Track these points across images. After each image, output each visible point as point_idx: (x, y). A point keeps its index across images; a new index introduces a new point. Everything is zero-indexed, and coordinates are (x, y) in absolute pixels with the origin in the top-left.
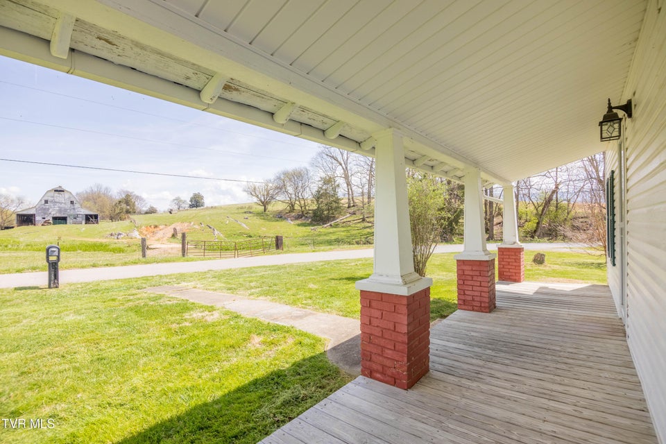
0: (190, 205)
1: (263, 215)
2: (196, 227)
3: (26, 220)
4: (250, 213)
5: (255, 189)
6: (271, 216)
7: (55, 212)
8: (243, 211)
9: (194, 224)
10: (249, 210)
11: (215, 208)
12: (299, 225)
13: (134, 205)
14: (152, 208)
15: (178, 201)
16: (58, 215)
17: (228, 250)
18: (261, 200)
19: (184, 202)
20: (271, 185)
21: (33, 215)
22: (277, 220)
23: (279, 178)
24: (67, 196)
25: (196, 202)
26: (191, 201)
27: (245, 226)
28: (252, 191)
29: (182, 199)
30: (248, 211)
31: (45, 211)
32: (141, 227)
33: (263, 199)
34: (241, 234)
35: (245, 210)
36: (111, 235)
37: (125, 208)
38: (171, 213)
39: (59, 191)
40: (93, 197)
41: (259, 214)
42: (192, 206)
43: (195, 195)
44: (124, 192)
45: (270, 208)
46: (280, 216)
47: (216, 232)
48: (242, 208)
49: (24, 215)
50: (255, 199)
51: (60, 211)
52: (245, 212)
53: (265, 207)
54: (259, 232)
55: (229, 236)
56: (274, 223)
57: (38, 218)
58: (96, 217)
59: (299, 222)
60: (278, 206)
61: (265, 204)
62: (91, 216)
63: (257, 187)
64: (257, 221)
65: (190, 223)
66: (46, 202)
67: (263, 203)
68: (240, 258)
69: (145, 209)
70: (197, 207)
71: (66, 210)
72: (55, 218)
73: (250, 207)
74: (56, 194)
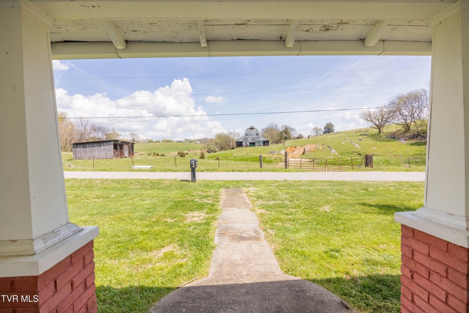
0: (324, 132)
1: (377, 137)
2: (320, 147)
3: (239, 144)
4: (365, 135)
5: (370, 115)
6: (384, 137)
7: (250, 140)
8: (360, 133)
9: (319, 145)
10: (366, 133)
11: (340, 132)
12: (412, 144)
13: (290, 134)
14: (300, 135)
15: (316, 130)
16: (251, 142)
17: (335, 164)
18: (376, 124)
19: (320, 130)
20: (386, 110)
21: (242, 142)
22: (390, 141)
23: (393, 103)
24: (255, 131)
25: (329, 129)
26: (325, 129)
27: (358, 146)
28: (368, 117)
29: (319, 128)
30: (364, 134)
31: (246, 139)
32: (287, 147)
33: (377, 123)
34: (353, 152)
35: (362, 133)
36: (271, 152)
37: (284, 135)
38: (309, 138)
39: (252, 128)
40: (269, 130)
41: (373, 136)
42: (325, 133)
43: (328, 124)
44: (284, 126)
45: (385, 130)
46: (393, 137)
47: (333, 151)
48: (360, 131)
49: (238, 142)
50: (370, 124)
51: (252, 139)
52: (361, 135)
53: (380, 129)
54: (369, 151)
55: (342, 154)
56: (385, 143)
57: (244, 143)
58: (268, 142)
59: (413, 141)
60: (392, 127)
61: (379, 127)
62: (266, 141)
63: (372, 114)
64: (369, 141)
65: (317, 144)
66: (247, 135)
67: (377, 126)
68: (329, 172)
69: (296, 136)
70: (329, 132)
71: (255, 139)
72: (250, 143)
73: (367, 131)
74: (251, 130)
